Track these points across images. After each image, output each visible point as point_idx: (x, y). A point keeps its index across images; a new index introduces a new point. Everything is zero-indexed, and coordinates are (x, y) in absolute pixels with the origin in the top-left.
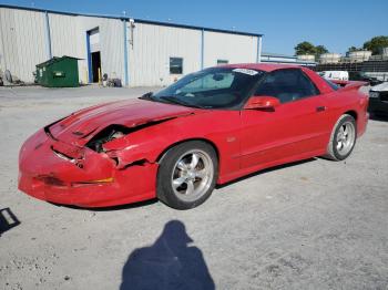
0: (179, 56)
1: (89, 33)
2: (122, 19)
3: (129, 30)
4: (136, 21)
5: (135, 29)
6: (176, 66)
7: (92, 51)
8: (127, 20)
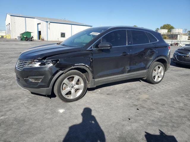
0: (64, 32)
1: (38, 24)
2: (46, 22)
3: (48, 25)
4: (50, 22)
5: (50, 24)
6: (63, 35)
7: (39, 31)
8: (48, 22)
